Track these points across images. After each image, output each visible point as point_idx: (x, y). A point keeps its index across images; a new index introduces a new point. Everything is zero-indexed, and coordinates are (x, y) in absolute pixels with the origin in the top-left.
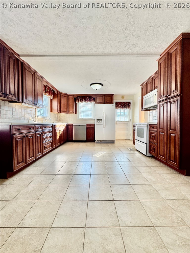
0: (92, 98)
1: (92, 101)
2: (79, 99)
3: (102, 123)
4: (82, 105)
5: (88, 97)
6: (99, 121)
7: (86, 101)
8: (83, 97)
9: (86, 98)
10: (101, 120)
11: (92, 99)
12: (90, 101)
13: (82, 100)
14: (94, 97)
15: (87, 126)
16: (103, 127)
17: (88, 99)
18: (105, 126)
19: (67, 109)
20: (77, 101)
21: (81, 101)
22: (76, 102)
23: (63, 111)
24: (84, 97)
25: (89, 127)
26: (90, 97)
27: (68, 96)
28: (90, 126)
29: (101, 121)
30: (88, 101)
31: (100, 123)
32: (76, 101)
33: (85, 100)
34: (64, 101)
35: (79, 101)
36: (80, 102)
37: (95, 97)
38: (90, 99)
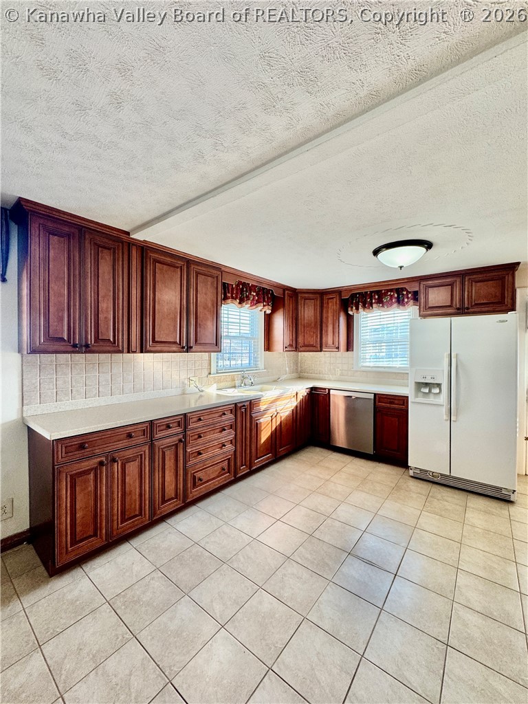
0: (408, 292)
1: (407, 303)
2: (359, 302)
3: (443, 398)
4: (369, 320)
5: (391, 290)
6: (427, 390)
7: (383, 306)
8: (371, 292)
9: (386, 294)
10: (439, 385)
11: (408, 298)
12: (400, 302)
13: (367, 305)
14: (414, 287)
15: (379, 402)
16: (445, 417)
17: (392, 297)
18: (457, 415)
19: (317, 337)
20: (352, 308)
21: (364, 307)
22: (350, 313)
23: (305, 346)
24: (378, 292)
25: (384, 408)
26: (399, 291)
27: (321, 296)
28: (391, 403)
29: (437, 391)
30: (391, 305)
31: (431, 399)
32: (349, 309)
33: (380, 301)
34: (308, 312)
35: (357, 309)
36: (361, 310)
37: (417, 289)
38: (398, 298)
